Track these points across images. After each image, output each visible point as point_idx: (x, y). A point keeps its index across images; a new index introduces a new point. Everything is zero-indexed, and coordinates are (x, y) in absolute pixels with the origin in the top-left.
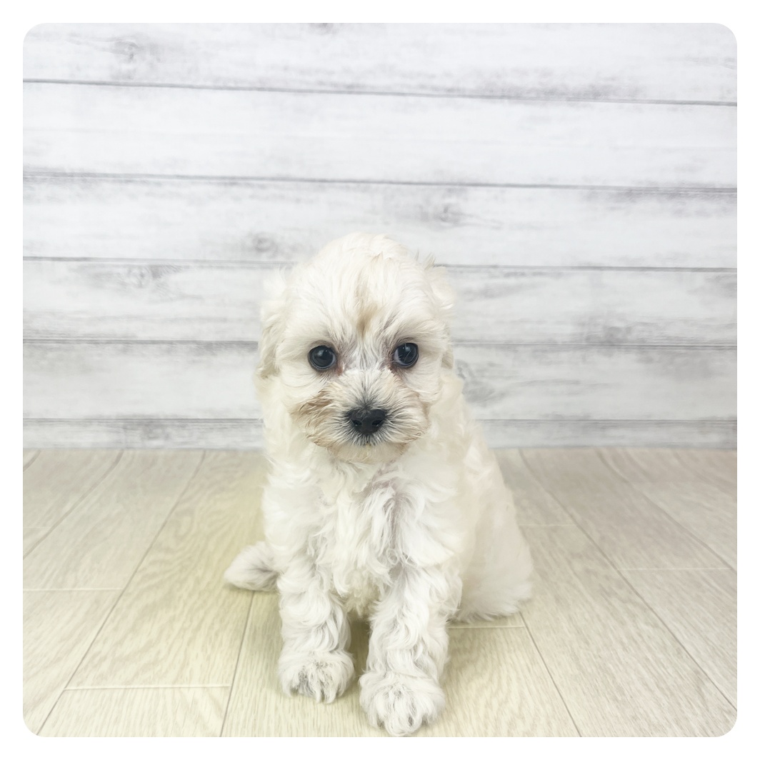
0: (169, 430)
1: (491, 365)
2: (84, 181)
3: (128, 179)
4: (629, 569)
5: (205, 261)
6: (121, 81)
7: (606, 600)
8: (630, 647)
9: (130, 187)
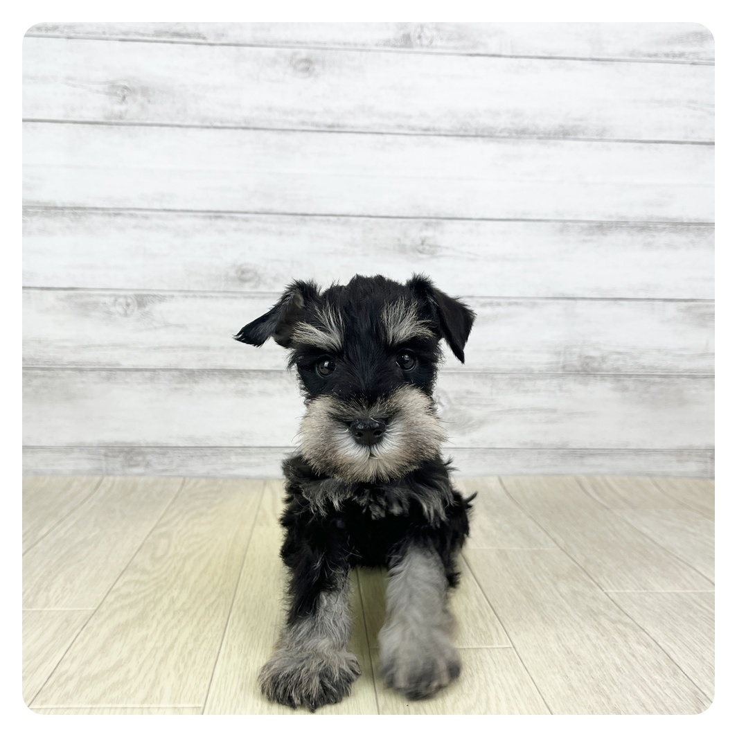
0: (149, 457)
1: (469, 392)
2: (75, 214)
3: (117, 212)
4: (617, 591)
5: (189, 291)
6: (113, 121)
7: (595, 620)
8: (624, 668)
9: (119, 220)
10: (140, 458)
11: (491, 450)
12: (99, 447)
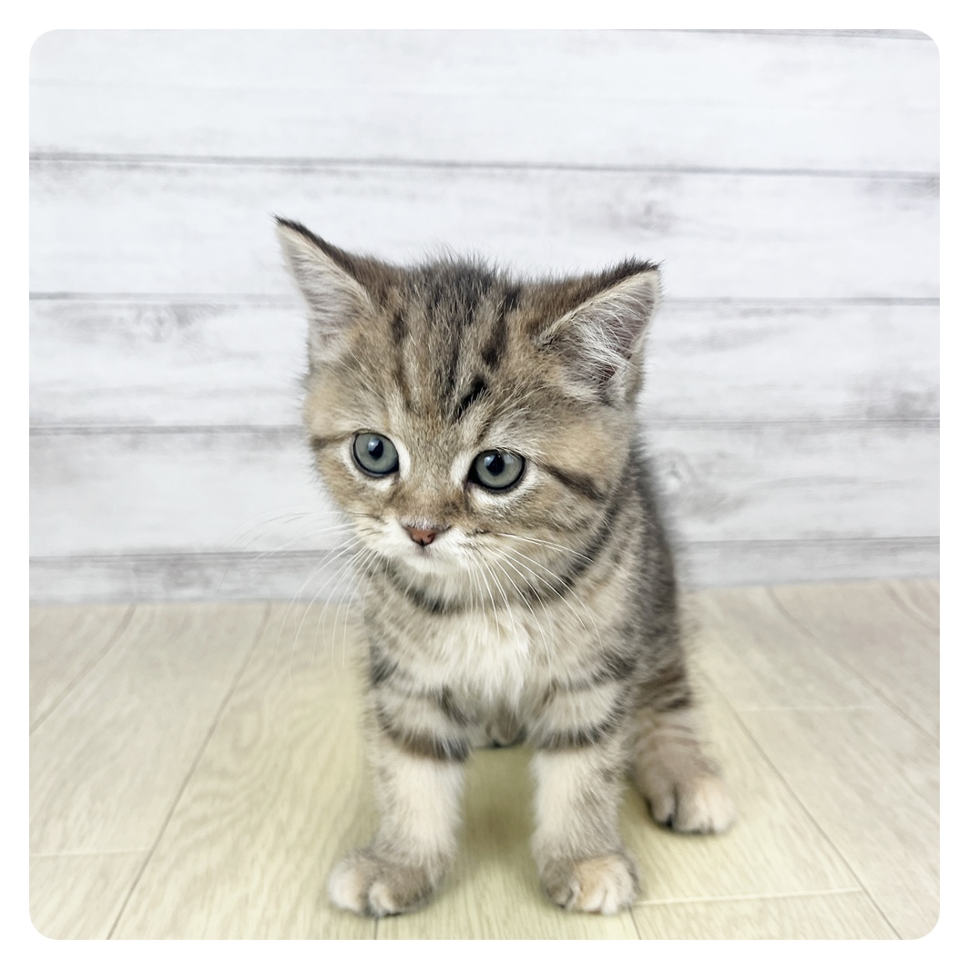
0: (210, 571)
1: (722, 455)
2: (59, 166)
3: (132, 163)
5: (261, 297)
9: (137, 176)
10: (194, 573)
11: (756, 545)
12: (125, 556)
